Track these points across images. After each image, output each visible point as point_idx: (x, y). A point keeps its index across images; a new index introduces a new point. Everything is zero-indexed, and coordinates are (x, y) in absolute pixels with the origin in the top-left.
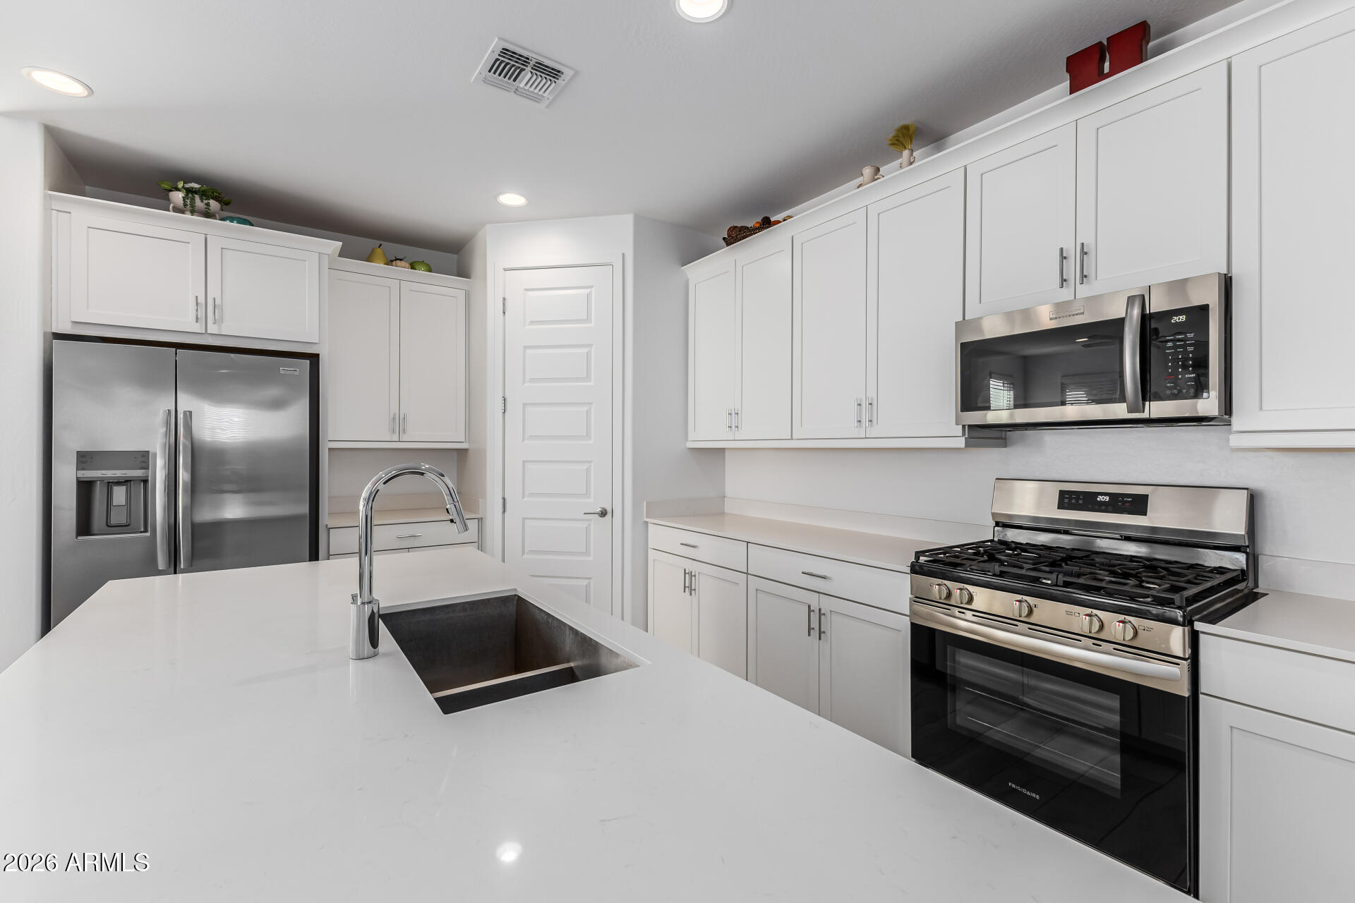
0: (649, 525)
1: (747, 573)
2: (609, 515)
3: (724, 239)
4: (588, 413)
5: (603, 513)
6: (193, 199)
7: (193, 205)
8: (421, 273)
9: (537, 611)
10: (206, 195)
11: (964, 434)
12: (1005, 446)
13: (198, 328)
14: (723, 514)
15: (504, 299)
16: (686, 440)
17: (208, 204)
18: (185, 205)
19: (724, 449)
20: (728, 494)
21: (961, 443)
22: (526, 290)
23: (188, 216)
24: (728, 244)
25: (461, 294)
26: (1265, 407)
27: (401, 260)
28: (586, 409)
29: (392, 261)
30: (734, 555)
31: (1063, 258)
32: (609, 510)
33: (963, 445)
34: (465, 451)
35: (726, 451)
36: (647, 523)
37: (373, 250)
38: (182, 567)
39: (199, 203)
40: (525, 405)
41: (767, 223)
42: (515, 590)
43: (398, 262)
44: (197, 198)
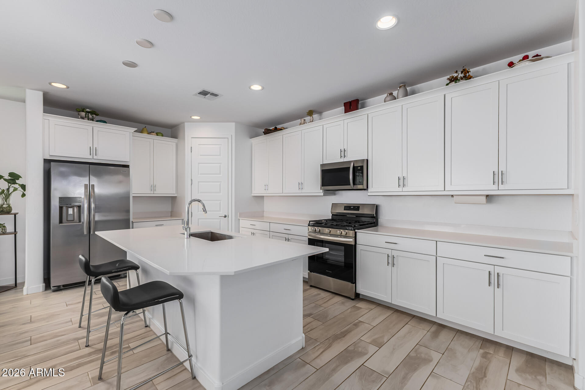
0: (240, 220)
1: (270, 231)
2: (227, 217)
3: (263, 132)
4: (220, 185)
5: (225, 217)
6: (88, 114)
7: (88, 117)
8: (160, 138)
9: (218, 234)
10: (92, 113)
11: (323, 192)
12: (335, 195)
13: (91, 157)
14: (263, 216)
15: (191, 147)
16: (252, 193)
17: (93, 116)
18: (86, 117)
19: (264, 196)
20: (265, 210)
21: (322, 194)
22: (199, 145)
23: (86, 121)
24: (265, 134)
25: (174, 144)
26: (373, 187)
27: (153, 132)
28: (219, 183)
29: (150, 133)
30: (266, 226)
31: (341, 151)
32: (227, 215)
33: (323, 195)
34: (176, 197)
35: (264, 197)
36: (239, 219)
37: (143, 128)
38: (92, 233)
39: (90, 116)
40: (199, 182)
41: (276, 129)
42: (210, 231)
43: (153, 133)
44: (90, 114)
